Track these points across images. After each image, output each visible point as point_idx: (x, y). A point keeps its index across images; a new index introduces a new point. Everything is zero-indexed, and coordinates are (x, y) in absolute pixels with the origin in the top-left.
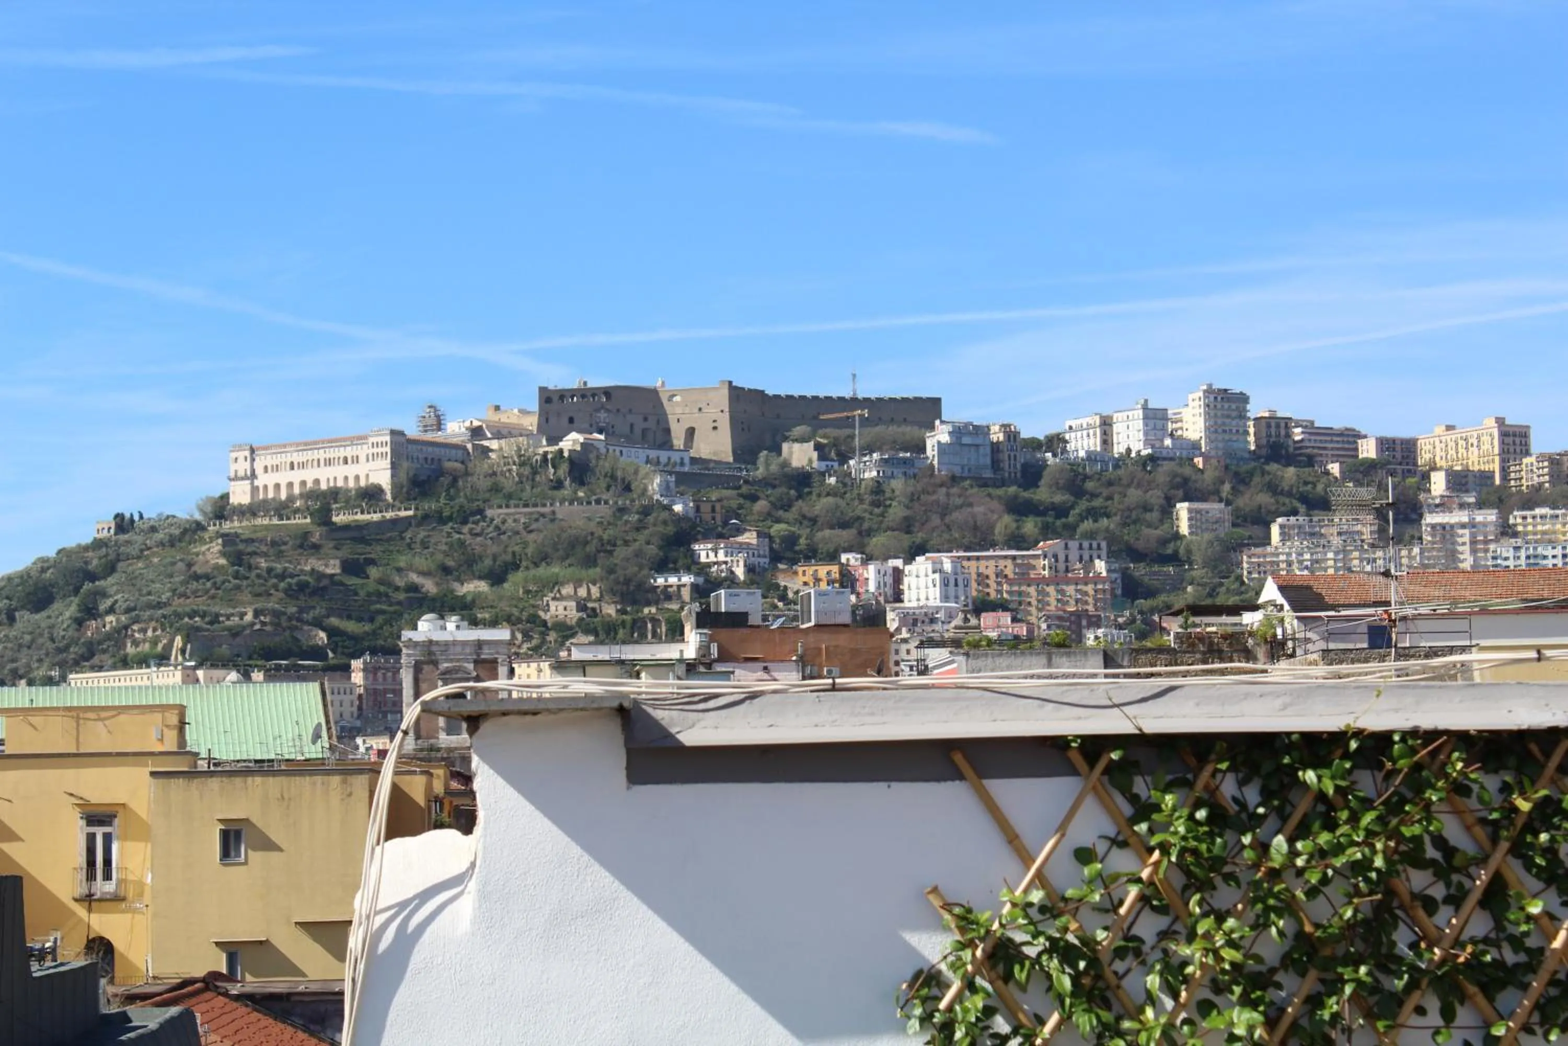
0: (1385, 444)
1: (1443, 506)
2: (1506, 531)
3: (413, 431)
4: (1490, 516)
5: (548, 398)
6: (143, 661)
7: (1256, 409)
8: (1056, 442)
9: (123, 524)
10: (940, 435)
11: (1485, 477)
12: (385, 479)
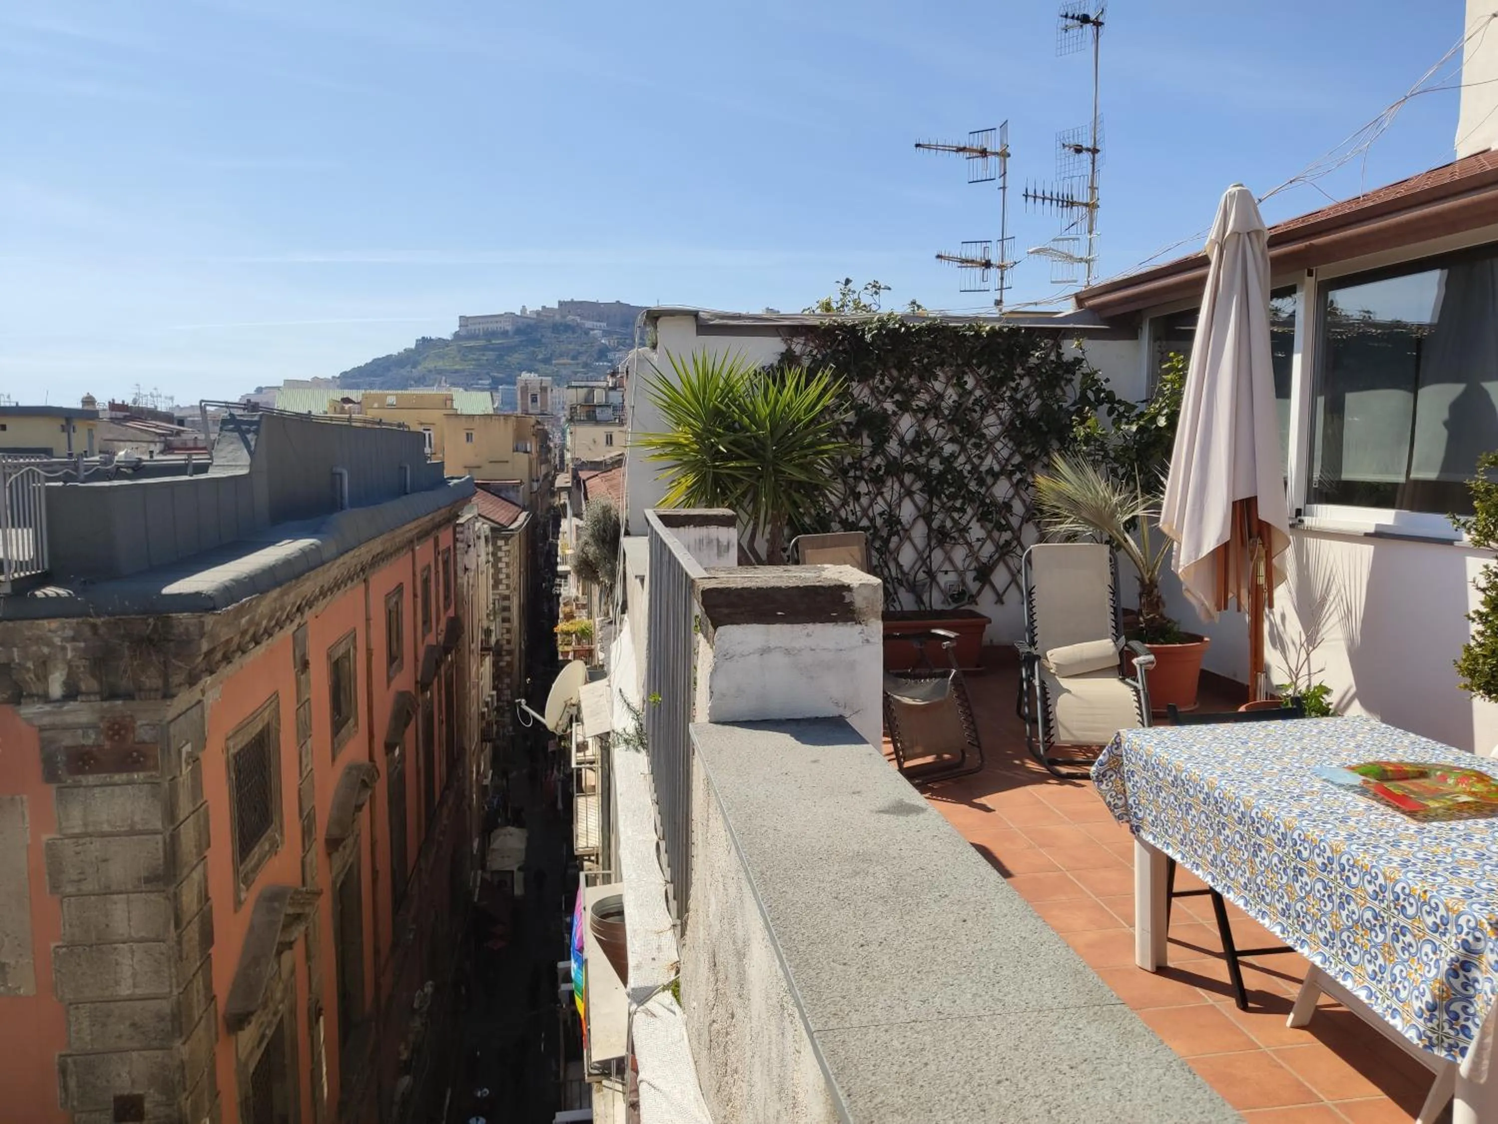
12: (509, 328)
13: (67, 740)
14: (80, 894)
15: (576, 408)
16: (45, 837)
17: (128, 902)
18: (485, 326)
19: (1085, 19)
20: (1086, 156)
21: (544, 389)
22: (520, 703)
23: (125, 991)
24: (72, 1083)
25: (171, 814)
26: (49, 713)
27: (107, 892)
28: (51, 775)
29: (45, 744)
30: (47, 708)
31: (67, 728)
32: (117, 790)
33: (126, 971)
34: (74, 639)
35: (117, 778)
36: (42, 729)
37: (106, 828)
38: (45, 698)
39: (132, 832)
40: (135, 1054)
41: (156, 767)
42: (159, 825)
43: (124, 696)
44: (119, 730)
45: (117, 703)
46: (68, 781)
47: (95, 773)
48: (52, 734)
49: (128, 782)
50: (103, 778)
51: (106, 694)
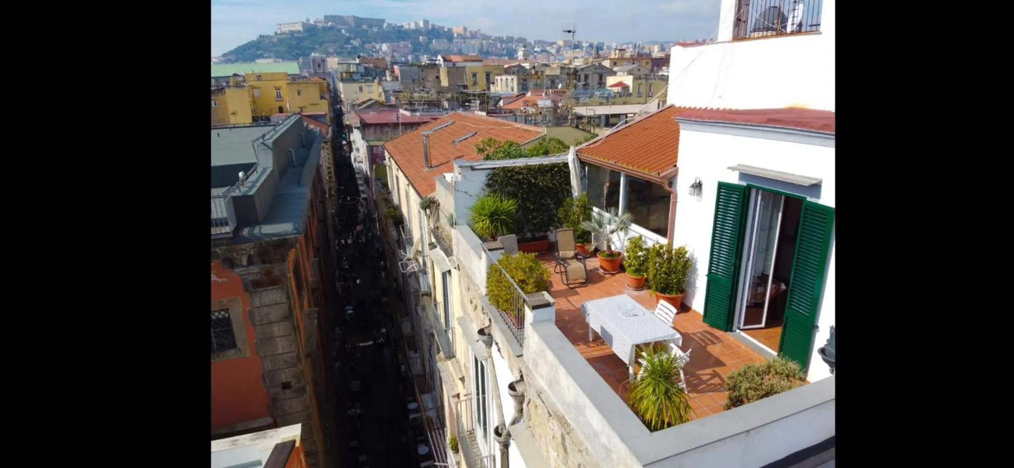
0: (449, 29)
1: (456, 38)
2: (465, 43)
3: (305, 21)
4: (462, 41)
5: (326, 17)
6: (266, 58)
7: (431, 23)
8: (402, 26)
9: (261, 36)
10: (385, 25)
11: (461, 35)
12: (301, 29)
13: (251, 278)
14: (262, 324)
15: (343, 74)
16: (247, 309)
17: (278, 325)
18: (289, 28)
19: (570, 32)
21: (323, 60)
23: (280, 351)
24: (267, 381)
25: (288, 298)
26: (244, 271)
27: (271, 323)
28: (246, 289)
29: (244, 280)
30: (243, 269)
31: (249, 274)
32: (270, 292)
33: (280, 346)
34: (254, 248)
35: (270, 288)
36: (242, 275)
37: (267, 304)
38: (242, 266)
39: (277, 304)
40: (287, 370)
41: (283, 283)
42: (285, 301)
43: (270, 262)
44: (268, 273)
45: (268, 265)
46: (253, 290)
47: (262, 287)
48: (244, 277)
49: (273, 289)
50: (265, 288)
51: (264, 262)
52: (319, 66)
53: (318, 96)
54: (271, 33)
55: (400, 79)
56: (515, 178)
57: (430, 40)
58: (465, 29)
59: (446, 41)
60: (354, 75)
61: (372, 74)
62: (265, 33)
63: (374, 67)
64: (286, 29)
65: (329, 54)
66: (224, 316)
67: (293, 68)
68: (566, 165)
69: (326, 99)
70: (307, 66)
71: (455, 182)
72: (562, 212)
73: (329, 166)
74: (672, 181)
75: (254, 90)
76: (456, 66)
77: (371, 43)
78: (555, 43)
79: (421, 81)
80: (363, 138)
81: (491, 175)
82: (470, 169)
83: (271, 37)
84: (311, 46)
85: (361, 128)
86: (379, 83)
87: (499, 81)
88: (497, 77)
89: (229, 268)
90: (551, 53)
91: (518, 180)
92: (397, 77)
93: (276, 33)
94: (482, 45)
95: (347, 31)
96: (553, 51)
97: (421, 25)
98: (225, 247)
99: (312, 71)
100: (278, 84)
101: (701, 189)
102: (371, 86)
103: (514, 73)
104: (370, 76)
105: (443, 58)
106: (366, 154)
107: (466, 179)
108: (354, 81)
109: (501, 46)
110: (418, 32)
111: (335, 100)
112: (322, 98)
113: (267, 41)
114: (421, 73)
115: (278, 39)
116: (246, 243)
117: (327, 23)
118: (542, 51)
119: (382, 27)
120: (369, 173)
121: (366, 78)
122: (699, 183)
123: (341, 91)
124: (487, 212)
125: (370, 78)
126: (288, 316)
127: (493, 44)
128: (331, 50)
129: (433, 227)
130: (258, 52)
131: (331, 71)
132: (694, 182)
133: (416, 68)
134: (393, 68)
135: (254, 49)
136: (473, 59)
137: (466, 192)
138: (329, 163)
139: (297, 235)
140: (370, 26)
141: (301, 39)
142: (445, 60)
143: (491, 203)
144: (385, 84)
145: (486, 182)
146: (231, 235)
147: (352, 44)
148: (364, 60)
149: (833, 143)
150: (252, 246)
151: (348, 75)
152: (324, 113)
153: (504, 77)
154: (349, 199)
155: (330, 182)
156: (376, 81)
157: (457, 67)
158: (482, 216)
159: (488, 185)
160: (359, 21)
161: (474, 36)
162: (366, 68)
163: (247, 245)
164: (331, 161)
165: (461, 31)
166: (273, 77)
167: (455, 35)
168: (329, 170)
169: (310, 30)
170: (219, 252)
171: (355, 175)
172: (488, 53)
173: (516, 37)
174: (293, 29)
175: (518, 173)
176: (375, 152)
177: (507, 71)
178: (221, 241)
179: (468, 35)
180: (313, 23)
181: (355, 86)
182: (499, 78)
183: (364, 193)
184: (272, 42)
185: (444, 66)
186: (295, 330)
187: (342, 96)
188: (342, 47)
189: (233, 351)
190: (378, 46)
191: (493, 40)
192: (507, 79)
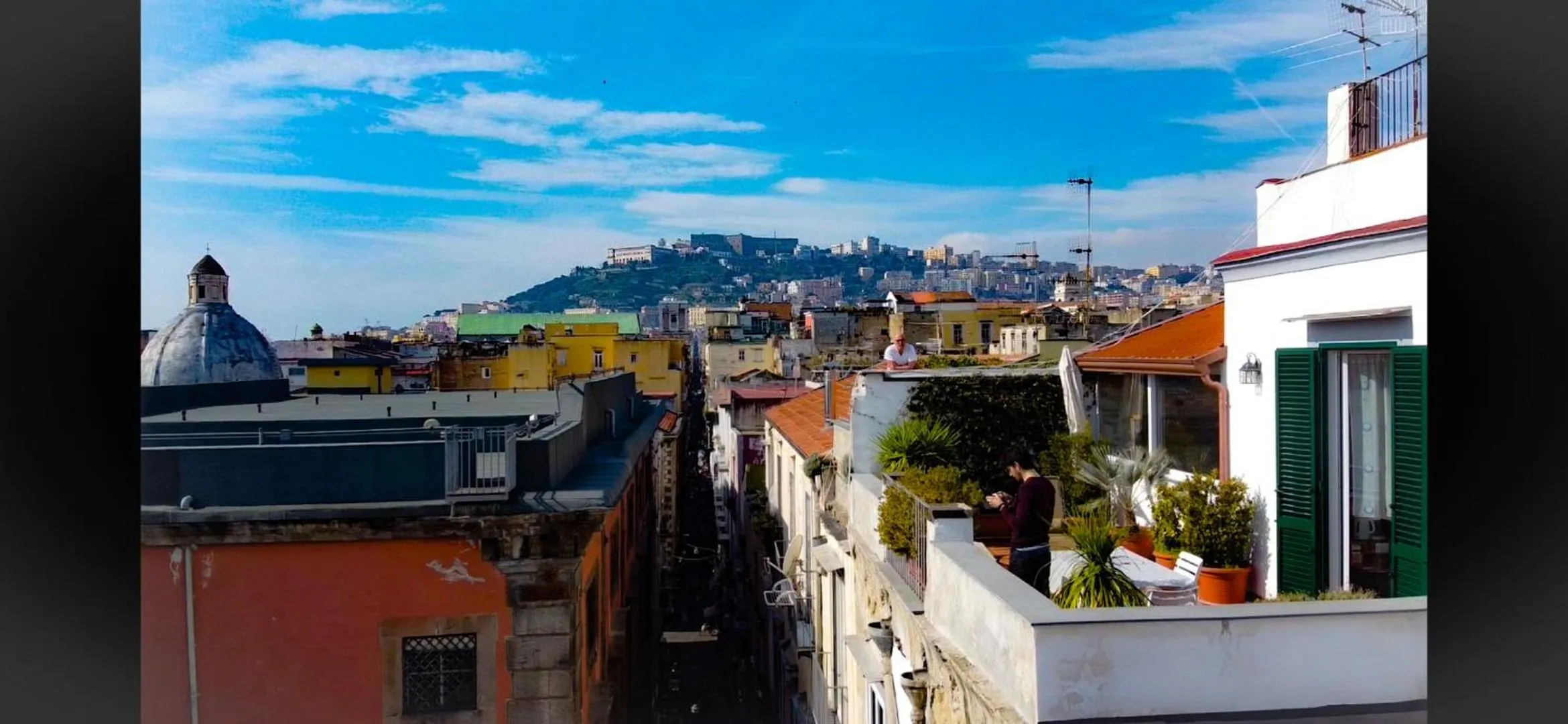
0: (915, 252)
1: (931, 268)
2: (946, 275)
3: (657, 245)
4: (942, 272)
5: (694, 237)
6: (584, 306)
7: (882, 242)
8: (829, 251)
10: (798, 249)
11: (940, 262)
12: (649, 258)
13: (522, 580)
14: (523, 670)
15: (713, 330)
16: (507, 637)
17: (550, 675)
18: (629, 257)
20: (1084, 254)
21: (682, 311)
22: (766, 560)
25: (573, 628)
26: (514, 568)
27: (538, 669)
28: (511, 602)
29: (509, 584)
30: (513, 563)
31: (520, 574)
32: (546, 610)
33: (547, 717)
34: (536, 525)
35: (547, 603)
36: (508, 575)
37: (539, 632)
38: (512, 560)
39: (554, 634)
41: (568, 597)
42: (568, 630)
43: (555, 556)
44: (549, 575)
45: (550, 560)
46: (521, 604)
47: (535, 600)
48: (513, 578)
49: (553, 605)
50: (539, 602)
51: (546, 555)
52: (674, 320)
53: (666, 364)
54: (597, 264)
55: (813, 335)
56: (960, 395)
57: (879, 274)
58: (949, 251)
59: (910, 274)
60: (732, 331)
61: (765, 329)
62: (586, 264)
63: (770, 317)
64: (622, 258)
65: (692, 301)
66: (466, 645)
67: (628, 323)
68: (1056, 379)
69: (679, 369)
70: (653, 323)
71: (855, 399)
72: (1045, 457)
73: (669, 485)
74: (1217, 369)
75: (558, 352)
76: (922, 310)
77: (769, 281)
78: (1142, 271)
79: (853, 338)
80: (733, 426)
81: (917, 391)
82: (881, 378)
83: (597, 271)
84: (662, 287)
85: (733, 407)
86: (776, 345)
87: (1008, 337)
88: (1003, 330)
89: (491, 559)
90: (1131, 290)
91: (964, 398)
92: (809, 332)
93: (605, 264)
94: (981, 278)
95: (729, 261)
96: (1137, 287)
97: (864, 246)
98: (493, 518)
99: (660, 329)
100: (599, 342)
101: (1259, 373)
102: (761, 349)
103: (1039, 321)
104: (760, 333)
105: (897, 296)
106: (736, 452)
107: (872, 393)
108: (731, 341)
109: (1022, 280)
110: (856, 259)
111: (694, 378)
112: (672, 366)
113: (588, 277)
114: (853, 324)
115: (608, 274)
116: (525, 513)
117: (695, 249)
118: (1111, 287)
119: (793, 252)
120: (736, 486)
121: (754, 336)
122: (1256, 363)
123: (707, 359)
124: (904, 444)
125: (761, 336)
126: (567, 662)
127: (1005, 276)
128: (697, 294)
129: (824, 509)
130: (571, 297)
131: (694, 330)
132: (1246, 361)
133: (846, 315)
134: (802, 317)
135: (563, 292)
136: (957, 297)
137: (872, 417)
138: (670, 480)
139: (604, 508)
140: (770, 252)
141: (649, 275)
142: (901, 300)
143: (912, 430)
144: (784, 344)
145: (908, 403)
146: (506, 498)
147: (735, 284)
148: (751, 306)
149: (1423, 244)
150: (534, 521)
151: (723, 331)
152: (671, 393)
153: (1019, 331)
154: (696, 551)
155: (667, 507)
156: (770, 341)
157: (925, 313)
158: (896, 453)
159: (912, 408)
160: (749, 243)
161: (964, 263)
162: (754, 319)
163: (527, 517)
164: (674, 477)
165: (941, 255)
166: (592, 330)
167: (929, 263)
168: (668, 494)
169: (664, 258)
170: (483, 524)
171: (713, 501)
172: (993, 293)
173: (1053, 264)
174: (634, 258)
175: (967, 387)
176: (751, 447)
177: (1028, 318)
178: (489, 507)
179: (954, 260)
180: (671, 248)
181: (730, 351)
182: (1008, 331)
183: (724, 532)
184: (597, 280)
185: (898, 311)
186: (574, 690)
187: (708, 368)
188: (716, 289)
189: (470, 714)
190: (780, 286)
191: (1004, 269)
192: (1024, 334)
